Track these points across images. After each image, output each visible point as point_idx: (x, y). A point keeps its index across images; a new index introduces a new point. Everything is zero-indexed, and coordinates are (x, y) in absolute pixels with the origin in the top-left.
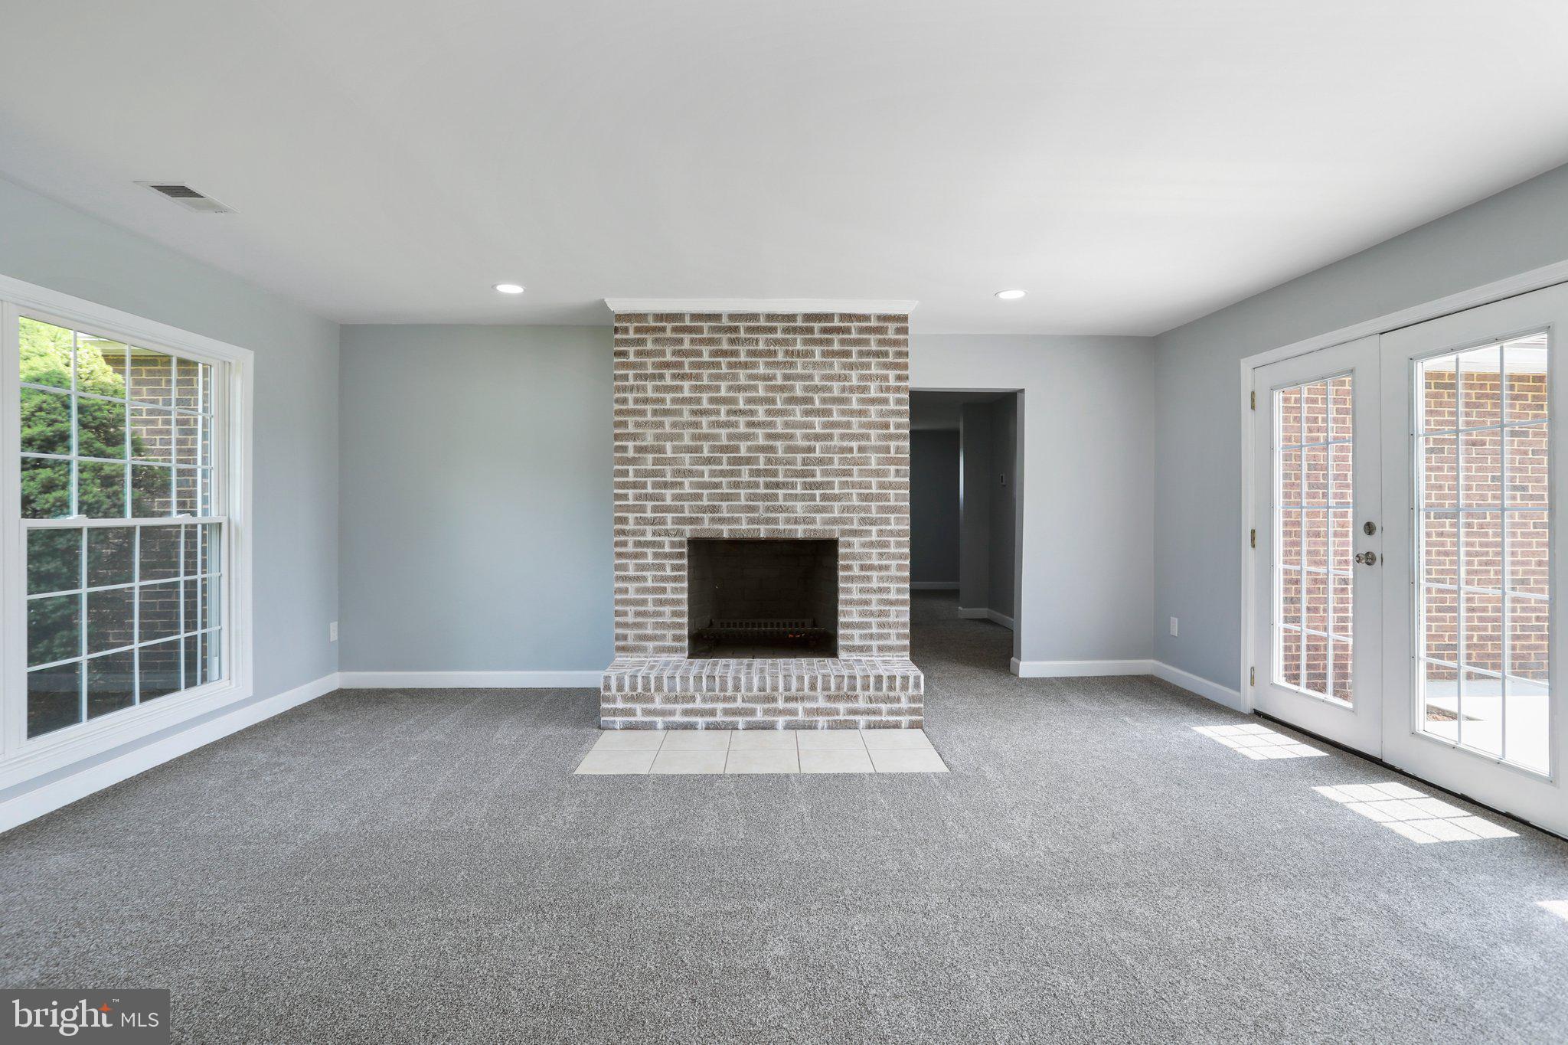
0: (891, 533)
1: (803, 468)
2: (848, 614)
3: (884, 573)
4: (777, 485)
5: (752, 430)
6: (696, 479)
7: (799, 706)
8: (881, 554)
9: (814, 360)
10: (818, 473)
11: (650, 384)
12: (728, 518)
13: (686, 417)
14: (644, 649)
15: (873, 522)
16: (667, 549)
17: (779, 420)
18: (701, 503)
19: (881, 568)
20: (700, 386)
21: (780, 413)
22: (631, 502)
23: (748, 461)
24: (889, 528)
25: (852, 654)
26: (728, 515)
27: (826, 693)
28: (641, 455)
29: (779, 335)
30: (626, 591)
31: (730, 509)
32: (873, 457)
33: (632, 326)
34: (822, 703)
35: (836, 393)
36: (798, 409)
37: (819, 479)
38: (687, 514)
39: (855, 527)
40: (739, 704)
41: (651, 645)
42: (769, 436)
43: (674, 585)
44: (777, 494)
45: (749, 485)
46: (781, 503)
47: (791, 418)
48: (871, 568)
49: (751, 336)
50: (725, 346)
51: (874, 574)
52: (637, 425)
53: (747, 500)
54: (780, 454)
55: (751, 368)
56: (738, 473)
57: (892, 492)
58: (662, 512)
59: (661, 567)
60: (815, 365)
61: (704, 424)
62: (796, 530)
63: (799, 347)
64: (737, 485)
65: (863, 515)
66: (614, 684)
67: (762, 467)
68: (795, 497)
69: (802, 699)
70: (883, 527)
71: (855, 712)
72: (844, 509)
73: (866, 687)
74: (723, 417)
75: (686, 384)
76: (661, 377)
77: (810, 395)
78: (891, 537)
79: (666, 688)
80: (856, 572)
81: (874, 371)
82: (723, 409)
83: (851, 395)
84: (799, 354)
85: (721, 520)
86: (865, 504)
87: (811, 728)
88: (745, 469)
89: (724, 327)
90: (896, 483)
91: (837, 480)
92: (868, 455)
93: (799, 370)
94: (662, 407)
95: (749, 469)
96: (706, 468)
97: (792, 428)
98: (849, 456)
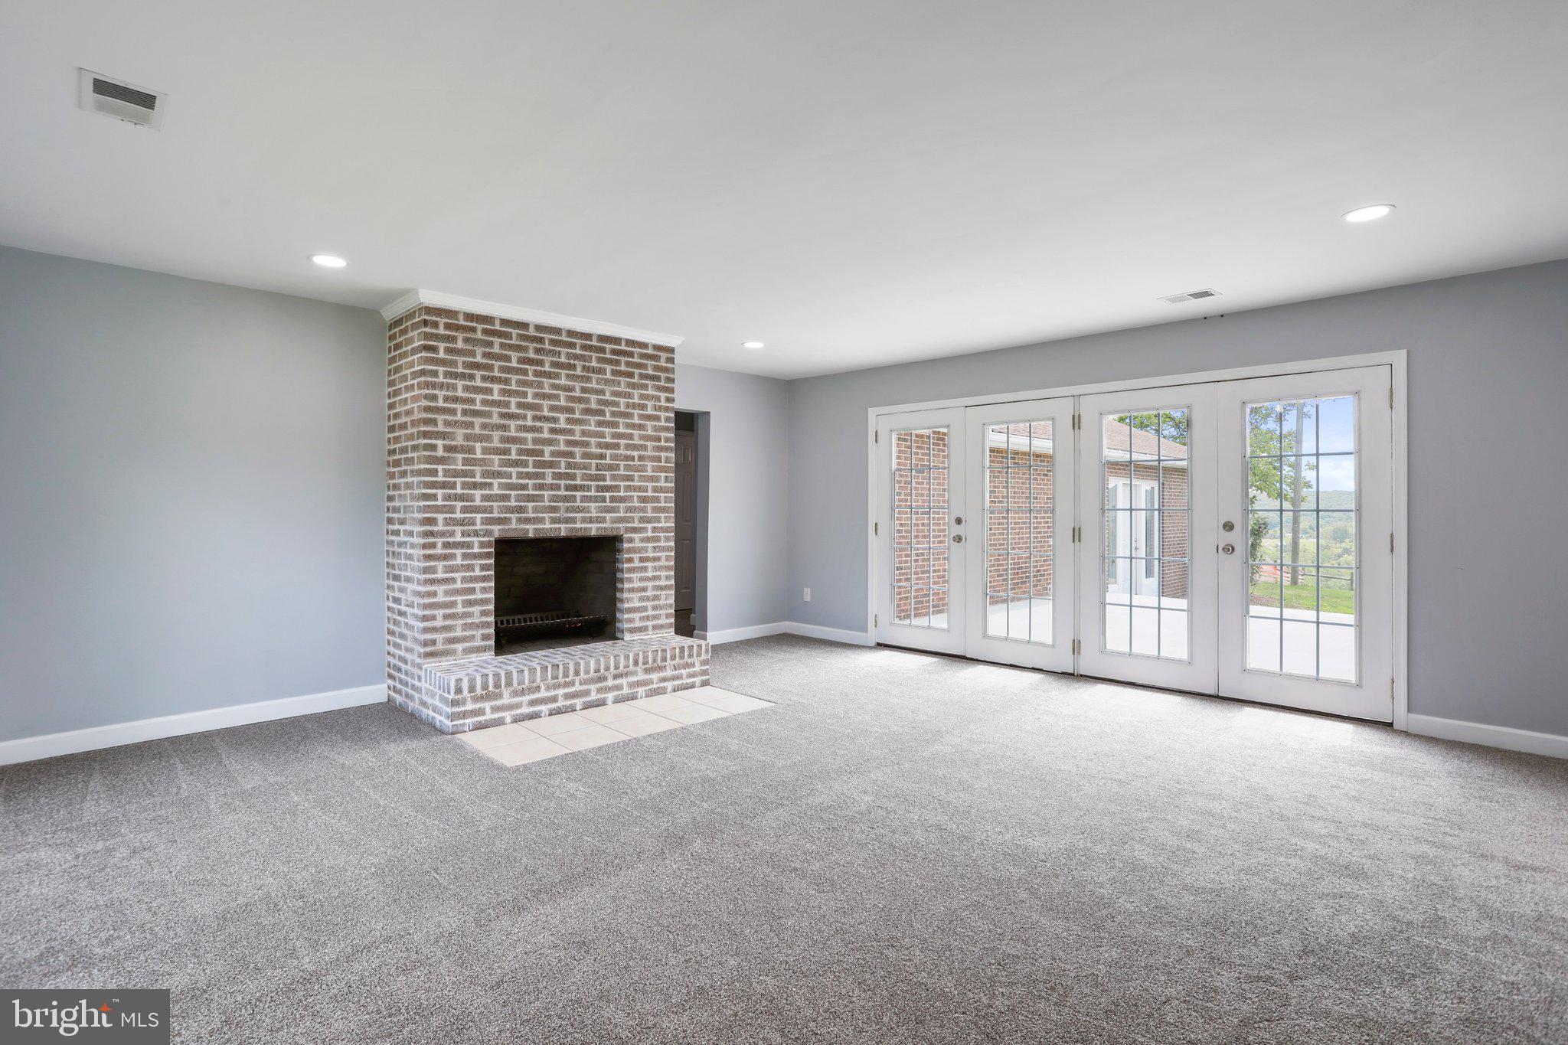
0: (662, 530)
1: (596, 472)
3: (657, 564)
4: (575, 488)
5: (554, 436)
6: (504, 481)
8: (654, 548)
9: (605, 377)
10: (608, 478)
11: (460, 384)
12: (534, 518)
13: (496, 419)
14: (453, 652)
15: (649, 520)
16: (476, 550)
17: (577, 428)
18: (509, 504)
19: (654, 559)
20: (509, 390)
21: (578, 422)
22: (440, 503)
23: (551, 465)
24: (660, 525)
25: (634, 634)
26: (534, 515)
28: (450, 455)
29: (578, 351)
30: (435, 594)
31: (536, 510)
32: (650, 466)
33: (442, 321)
34: (641, 677)
35: (622, 408)
36: (593, 419)
37: (608, 482)
38: (495, 515)
39: (635, 525)
40: (577, 687)
41: (460, 647)
42: (569, 443)
43: (483, 585)
44: (575, 496)
45: (552, 487)
46: (578, 504)
47: (587, 428)
48: (647, 559)
49: (554, 348)
50: (532, 355)
51: (650, 565)
52: (447, 423)
53: (550, 501)
54: (578, 460)
55: (555, 378)
56: (542, 476)
57: (662, 495)
58: (472, 512)
59: (470, 568)
60: (606, 382)
61: (513, 428)
62: (591, 528)
63: (594, 364)
64: (541, 487)
65: (642, 515)
66: (465, 686)
67: (563, 470)
68: (589, 499)
69: (627, 674)
70: (656, 525)
71: (664, 680)
72: (627, 510)
74: (529, 423)
75: (496, 387)
76: (472, 377)
77: (602, 408)
78: (662, 532)
79: (515, 682)
80: (637, 564)
81: (650, 392)
82: (530, 414)
83: (634, 411)
84: (594, 370)
85: (527, 520)
86: (643, 505)
87: (633, 698)
88: (549, 471)
89: (531, 337)
90: (665, 487)
91: (622, 484)
92: (646, 463)
93: (594, 385)
94: (472, 407)
95: (553, 473)
96: (514, 470)
97: (588, 436)
98: (631, 463)
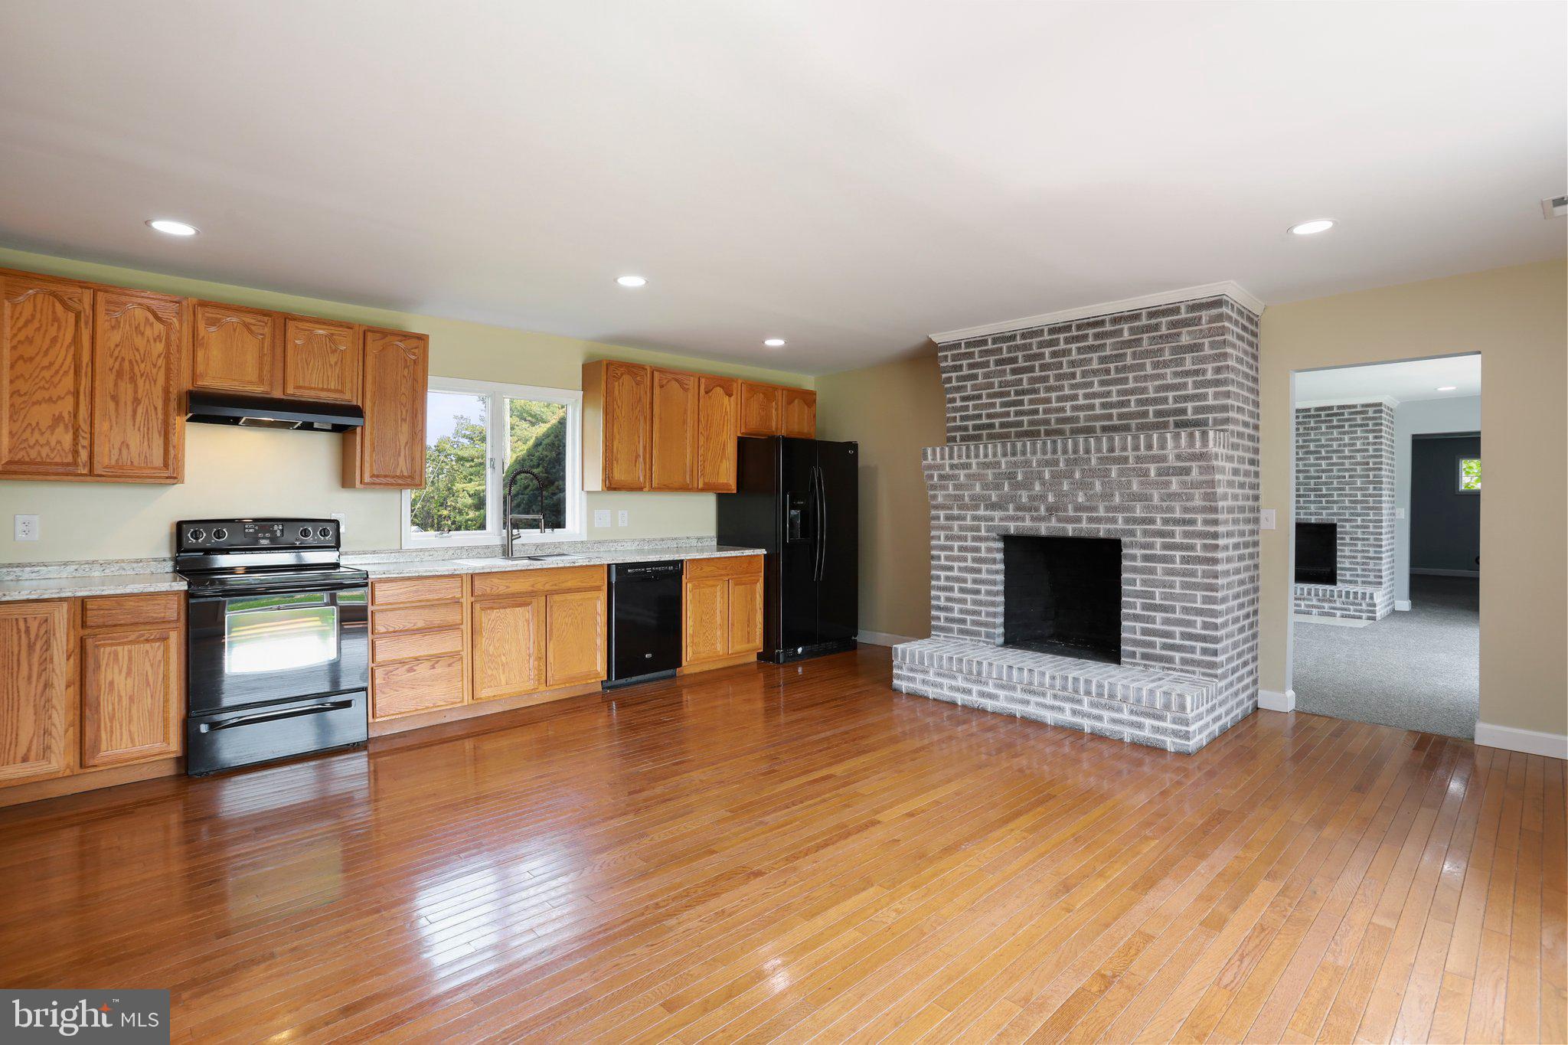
0: (1370, 521)
1: (1315, 487)
2: (1343, 563)
3: (1365, 542)
7: (1303, 603)
8: (1364, 532)
9: (1321, 431)
10: (1324, 489)
15: (1358, 515)
19: (1364, 539)
24: (1368, 518)
25: (1345, 584)
27: (1317, 597)
32: (1359, 481)
34: (1315, 602)
35: (1335, 448)
36: (1312, 457)
37: (1324, 492)
39: (1347, 517)
48: (1357, 539)
51: (1359, 542)
57: (1371, 498)
60: (1322, 434)
62: (1311, 519)
63: (1312, 425)
65: (1352, 511)
68: (1310, 502)
69: (1304, 599)
70: (1365, 517)
71: (1334, 608)
72: (1339, 508)
73: (1340, 596)
77: (1319, 449)
80: (1348, 541)
81: (1359, 434)
83: (1344, 448)
84: (1312, 428)
86: (1353, 505)
87: (1308, 614)
91: (1335, 493)
92: (1355, 479)
93: (1312, 437)
98: (1343, 480)
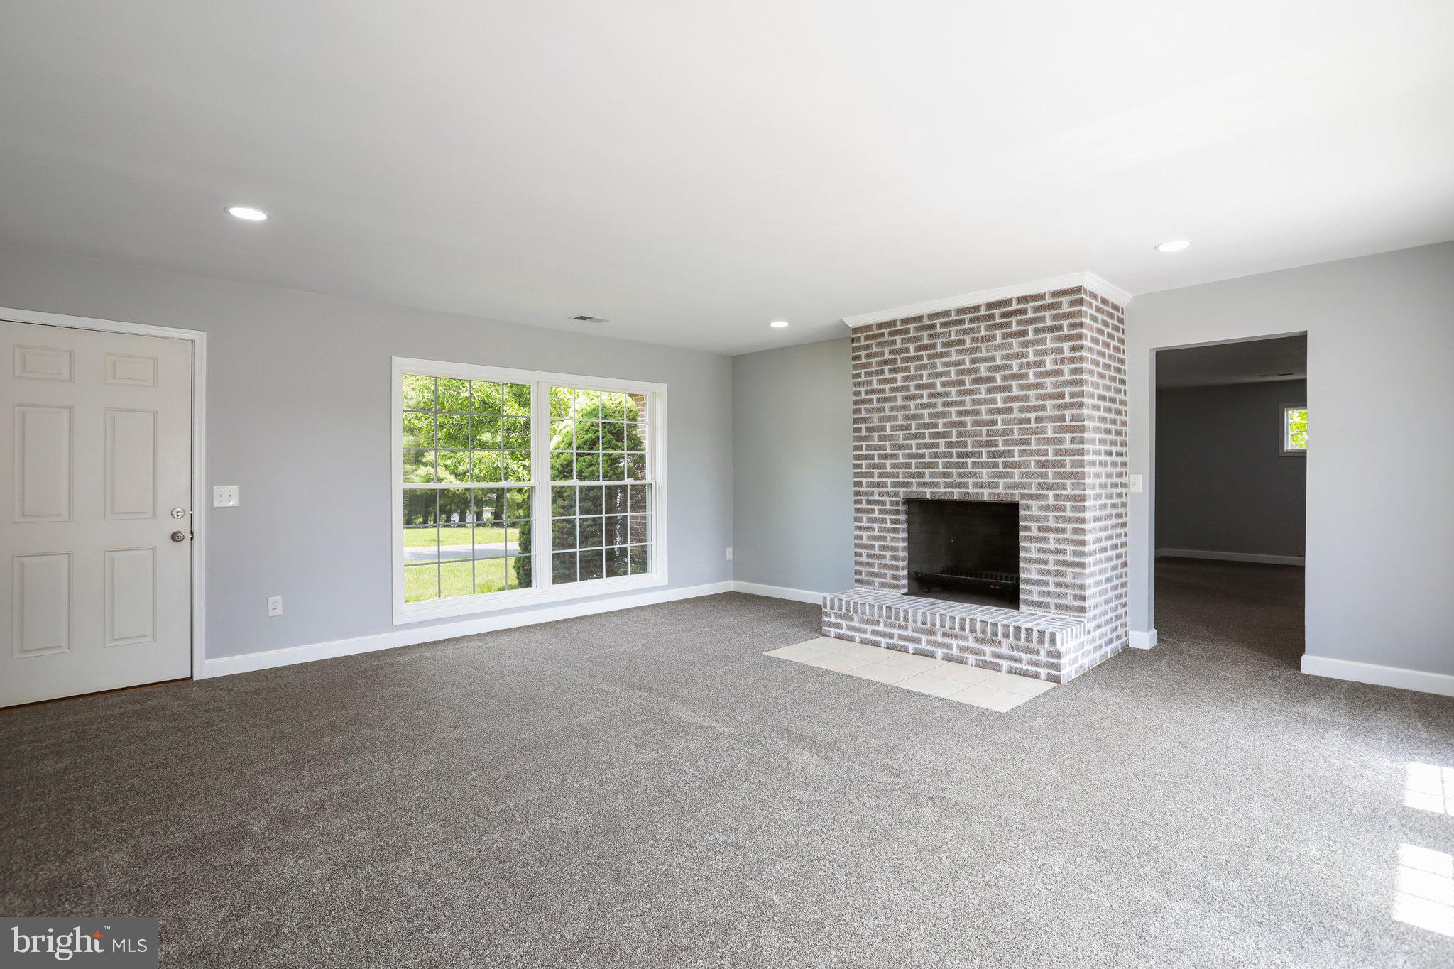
0: (1067, 498)
1: (988, 439)
2: (1028, 572)
3: (1061, 536)
4: (967, 455)
5: (946, 409)
6: (907, 451)
7: (954, 643)
8: (1057, 518)
9: (996, 343)
10: (1000, 443)
11: (875, 379)
12: (930, 482)
13: (900, 402)
14: (872, 583)
15: (1050, 487)
16: (888, 507)
17: (968, 399)
18: (911, 471)
19: (1057, 530)
20: (909, 376)
21: (968, 392)
22: (864, 470)
23: (944, 435)
24: (1064, 492)
25: (1031, 608)
26: (930, 480)
27: (975, 635)
28: (870, 434)
29: (967, 326)
30: (861, 538)
31: (932, 476)
32: (1049, 427)
33: (862, 335)
34: (971, 643)
35: (1015, 370)
36: (983, 387)
37: (1001, 448)
38: (901, 480)
39: (1033, 491)
40: (909, 633)
41: (877, 580)
42: (960, 413)
43: (893, 535)
44: (967, 462)
45: (945, 455)
46: (970, 470)
47: (978, 396)
48: (1048, 530)
49: (945, 330)
50: (926, 342)
51: (1052, 536)
52: (868, 411)
53: (944, 468)
54: (969, 428)
55: (946, 357)
56: (936, 445)
57: (1068, 458)
58: (885, 477)
59: (884, 521)
60: (997, 347)
61: (912, 407)
62: (983, 493)
63: (983, 333)
64: (936, 455)
65: (1041, 480)
67: (955, 439)
68: (981, 465)
69: (956, 636)
70: (1059, 492)
71: (999, 656)
72: (1023, 475)
73: (1006, 635)
74: (925, 400)
75: (899, 376)
76: (882, 372)
77: (993, 374)
78: (1068, 501)
79: (860, 611)
80: (1034, 533)
81: (1049, 345)
82: (925, 393)
83: (1028, 371)
84: (983, 339)
85: (925, 485)
86: (1042, 470)
87: (963, 663)
88: (942, 441)
89: (925, 326)
90: (1072, 450)
91: (1016, 449)
92: (1045, 424)
93: (984, 354)
94: (883, 396)
95: (945, 442)
96: (913, 442)
97: (979, 404)
98: (1027, 426)
